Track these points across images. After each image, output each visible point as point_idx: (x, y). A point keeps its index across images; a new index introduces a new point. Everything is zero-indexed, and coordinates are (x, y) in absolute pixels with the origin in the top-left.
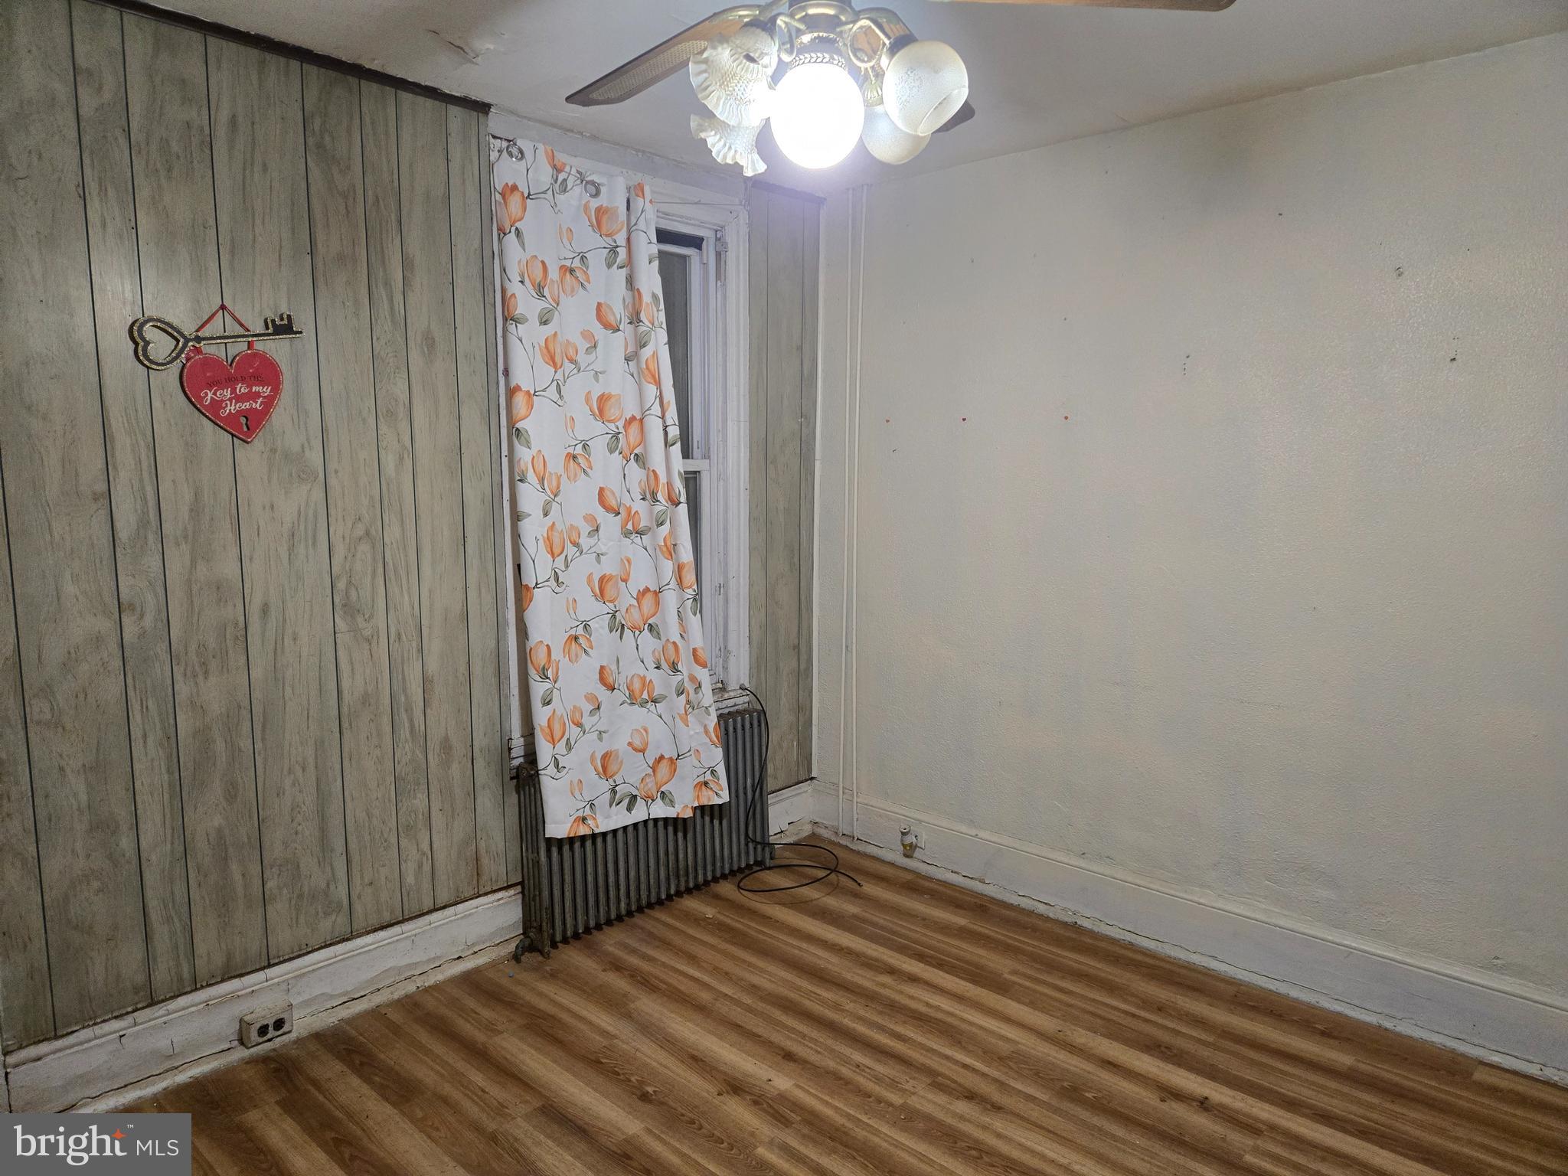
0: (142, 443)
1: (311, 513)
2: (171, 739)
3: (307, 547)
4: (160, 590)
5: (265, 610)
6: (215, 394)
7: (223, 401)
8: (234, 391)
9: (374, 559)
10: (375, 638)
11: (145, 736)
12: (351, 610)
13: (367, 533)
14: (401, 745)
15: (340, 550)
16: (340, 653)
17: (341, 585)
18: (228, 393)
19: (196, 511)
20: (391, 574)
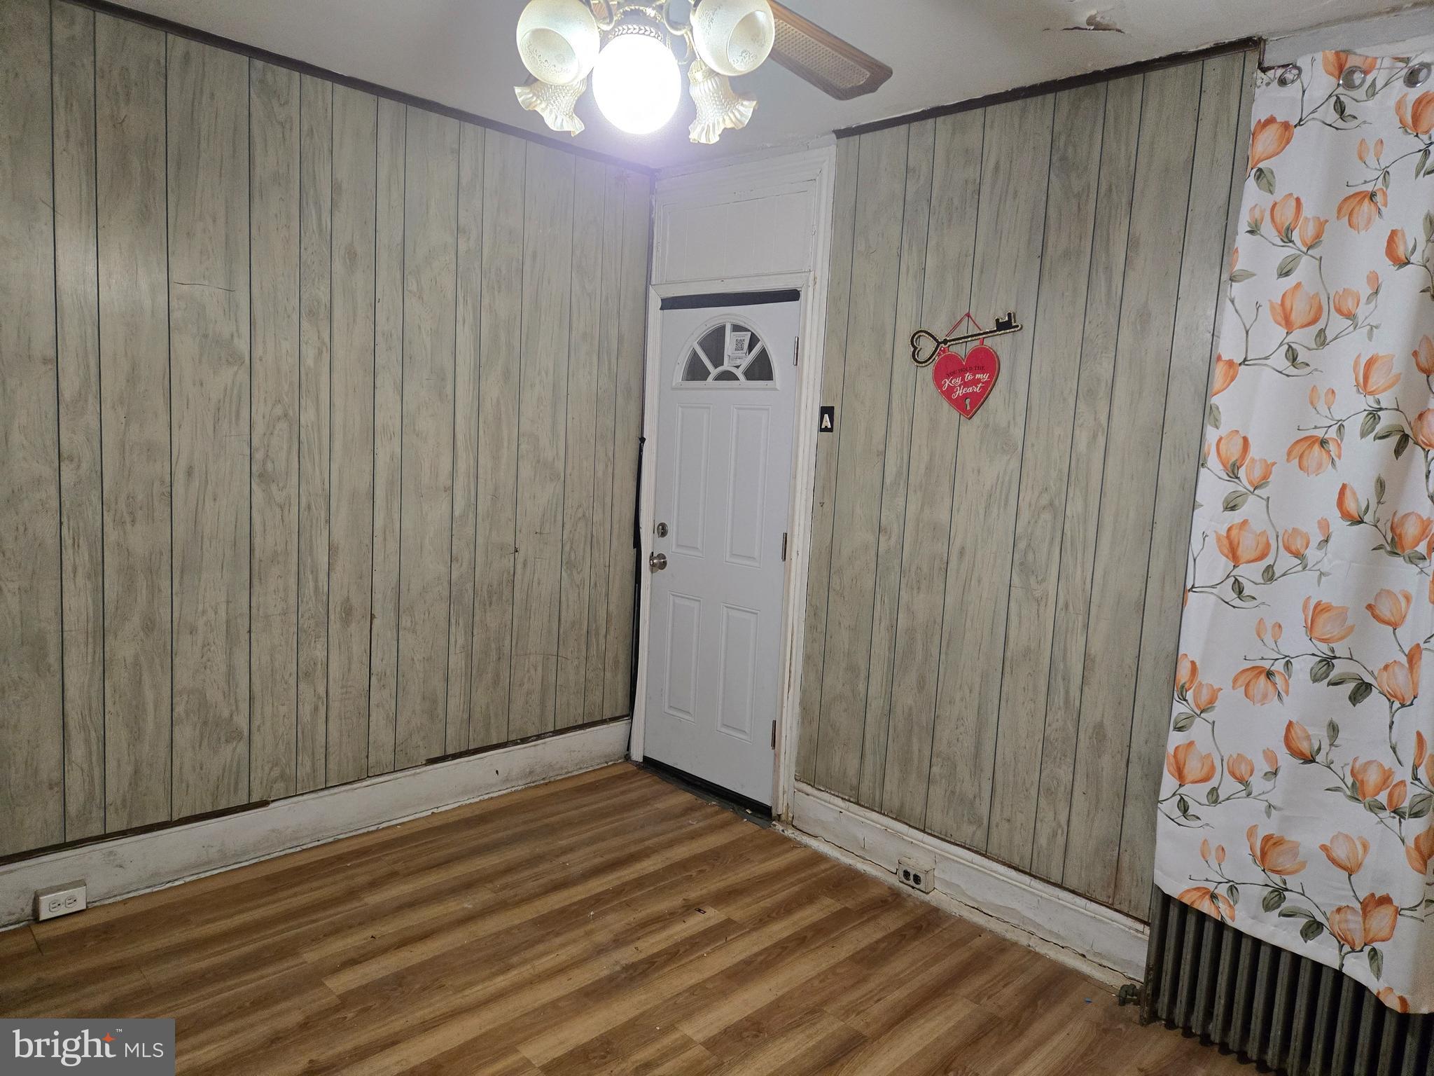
0: (906, 418)
1: (1007, 478)
2: (893, 627)
3: (999, 509)
4: (902, 522)
5: (962, 552)
6: (951, 382)
7: (955, 387)
8: (963, 379)
9: (1054, 528)
10: (1044, 600)
11: (880, 620)
12: (1026, 569)
13: (1051, 504)
14: (1053, 709)
15: (1025, 515)
16: (1012, 604)
17: (1022, 545)
18: (958, 381)
19: (929, 468)
20: (1068, 544)
